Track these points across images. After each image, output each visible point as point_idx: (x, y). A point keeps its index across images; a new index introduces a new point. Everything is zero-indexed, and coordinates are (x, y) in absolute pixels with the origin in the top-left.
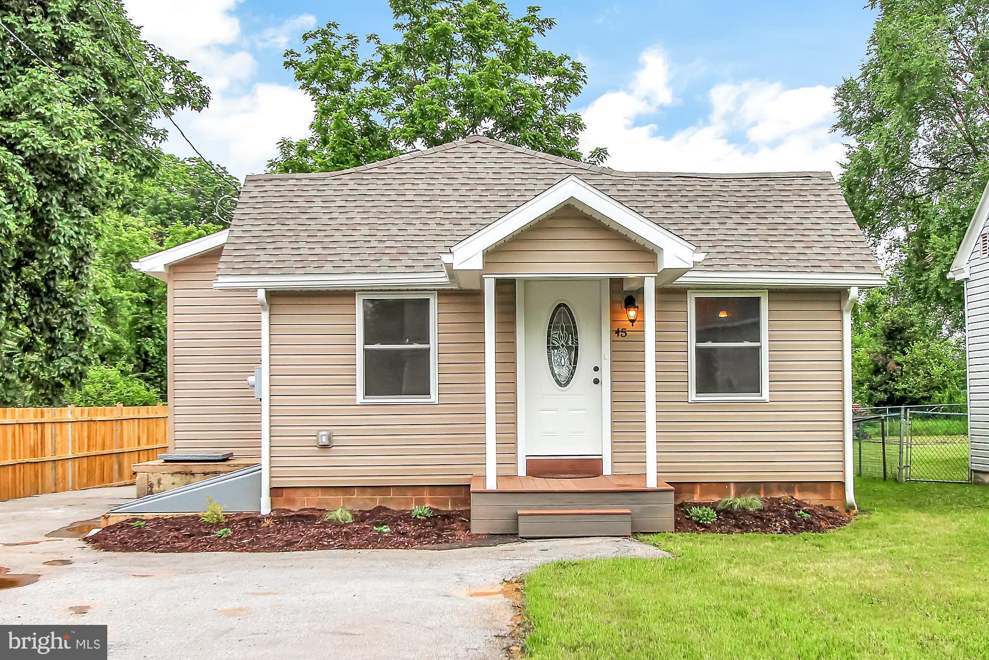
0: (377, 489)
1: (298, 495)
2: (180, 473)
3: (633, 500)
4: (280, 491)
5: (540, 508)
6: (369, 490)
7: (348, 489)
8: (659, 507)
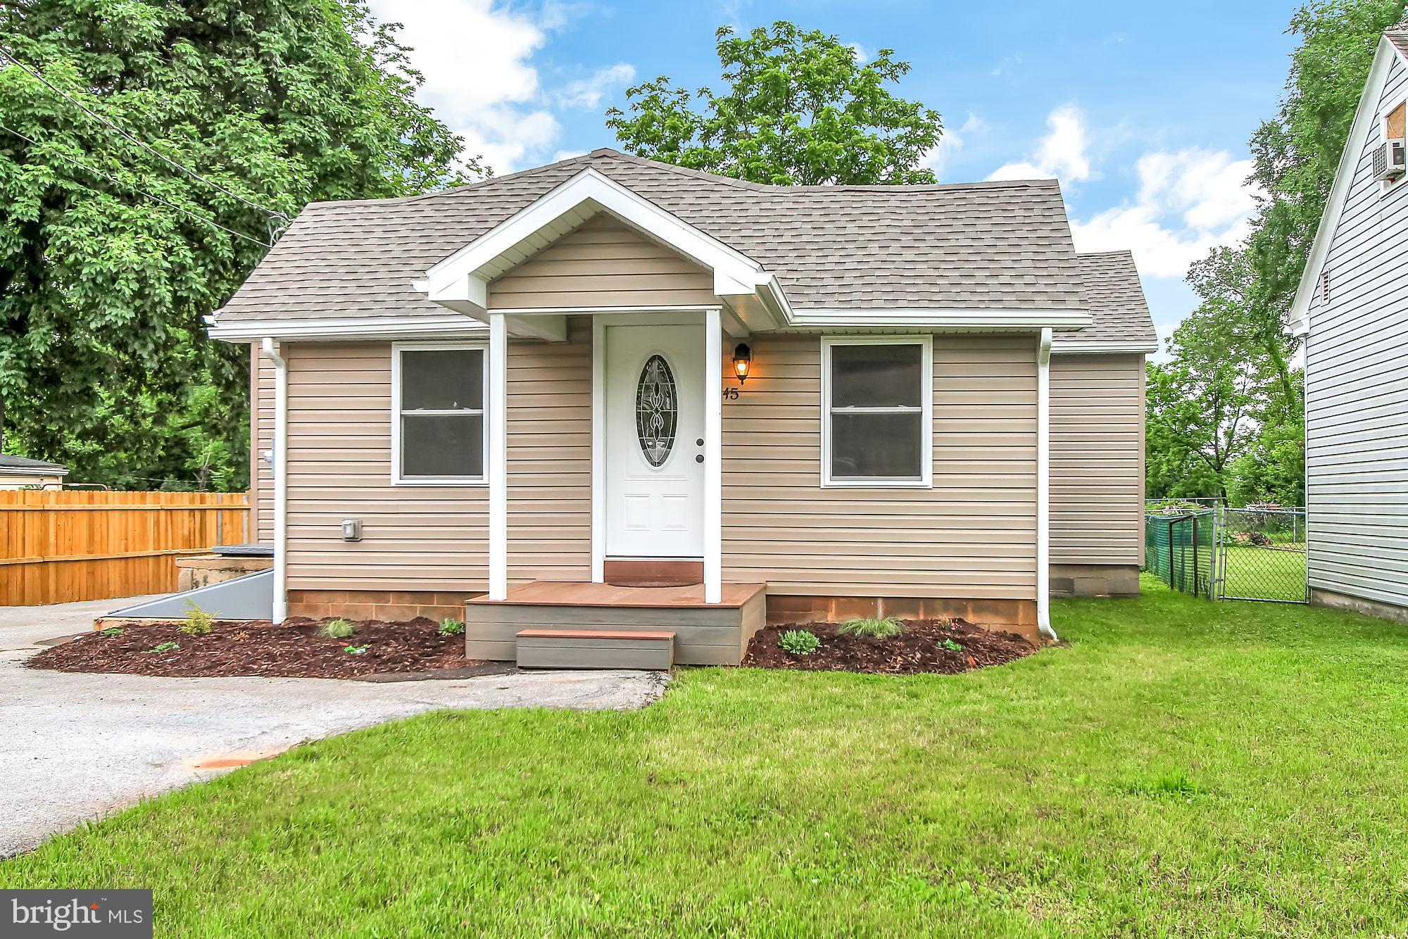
0: (417, 595)
1: (321, 601)
2: (230, 569)
3: (683, 620)
4: (299, 595)
5: (556, 627)
6: (408, 596)
7: (382, 594)
8: (718, 631)
